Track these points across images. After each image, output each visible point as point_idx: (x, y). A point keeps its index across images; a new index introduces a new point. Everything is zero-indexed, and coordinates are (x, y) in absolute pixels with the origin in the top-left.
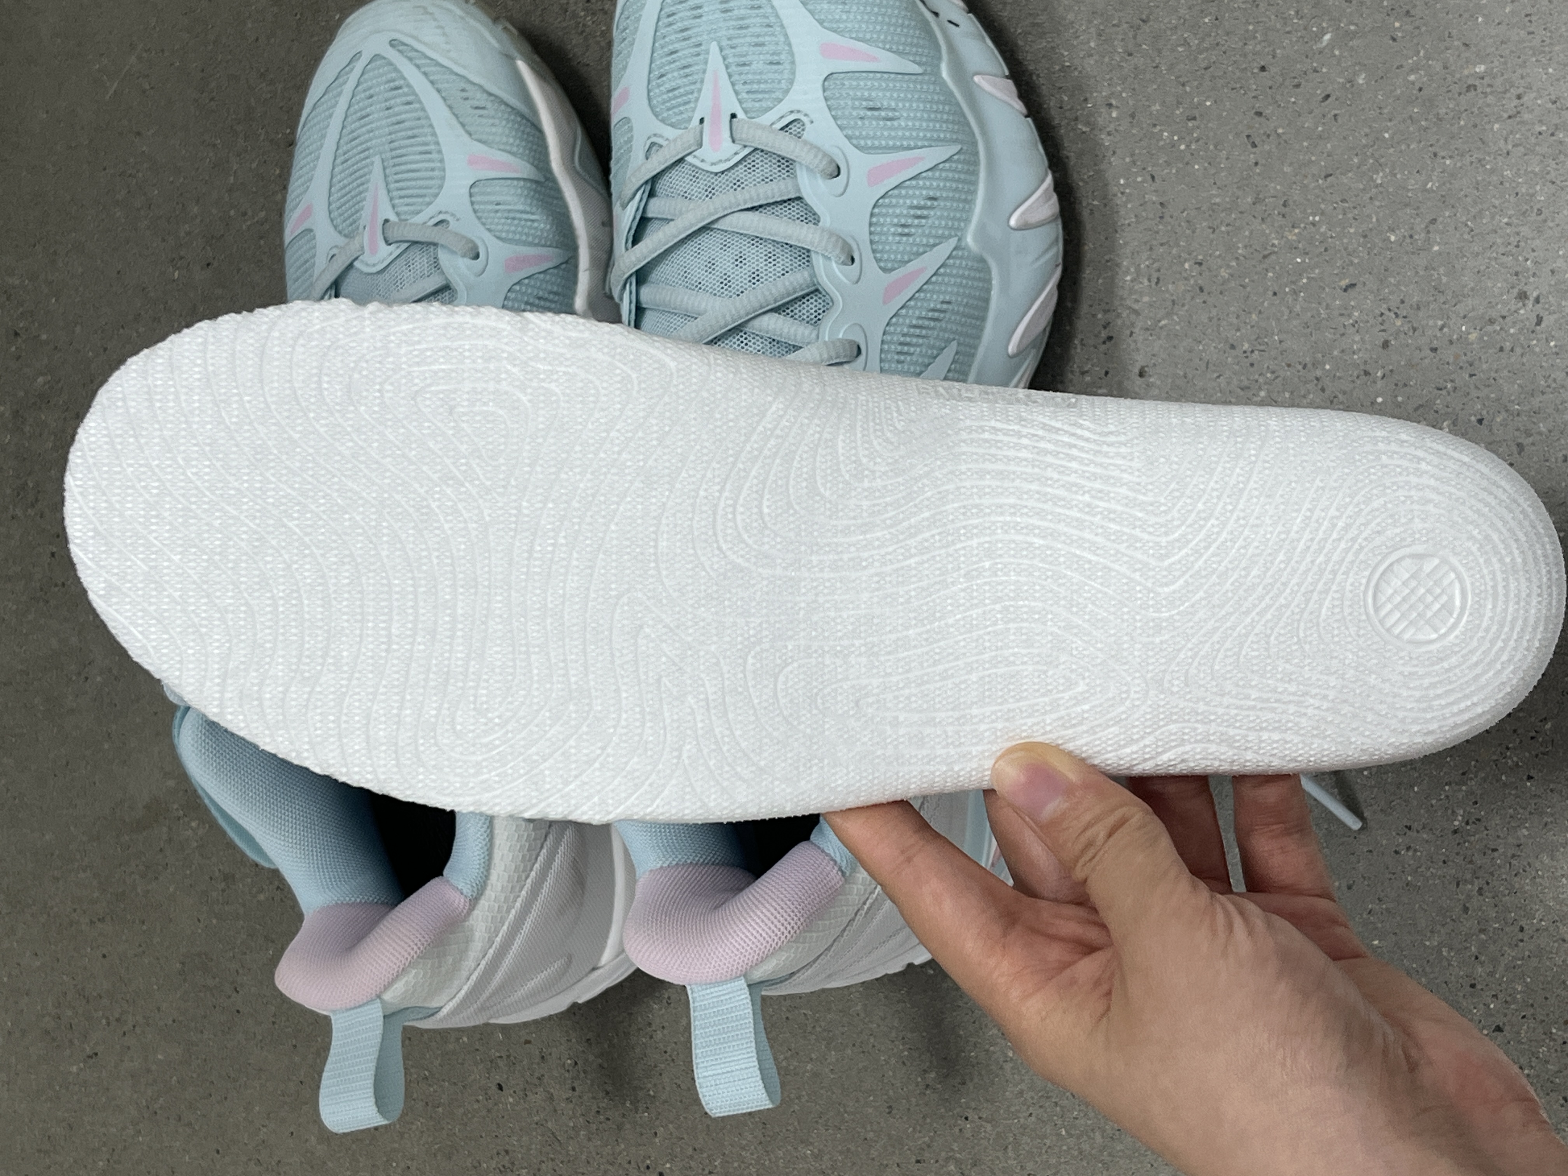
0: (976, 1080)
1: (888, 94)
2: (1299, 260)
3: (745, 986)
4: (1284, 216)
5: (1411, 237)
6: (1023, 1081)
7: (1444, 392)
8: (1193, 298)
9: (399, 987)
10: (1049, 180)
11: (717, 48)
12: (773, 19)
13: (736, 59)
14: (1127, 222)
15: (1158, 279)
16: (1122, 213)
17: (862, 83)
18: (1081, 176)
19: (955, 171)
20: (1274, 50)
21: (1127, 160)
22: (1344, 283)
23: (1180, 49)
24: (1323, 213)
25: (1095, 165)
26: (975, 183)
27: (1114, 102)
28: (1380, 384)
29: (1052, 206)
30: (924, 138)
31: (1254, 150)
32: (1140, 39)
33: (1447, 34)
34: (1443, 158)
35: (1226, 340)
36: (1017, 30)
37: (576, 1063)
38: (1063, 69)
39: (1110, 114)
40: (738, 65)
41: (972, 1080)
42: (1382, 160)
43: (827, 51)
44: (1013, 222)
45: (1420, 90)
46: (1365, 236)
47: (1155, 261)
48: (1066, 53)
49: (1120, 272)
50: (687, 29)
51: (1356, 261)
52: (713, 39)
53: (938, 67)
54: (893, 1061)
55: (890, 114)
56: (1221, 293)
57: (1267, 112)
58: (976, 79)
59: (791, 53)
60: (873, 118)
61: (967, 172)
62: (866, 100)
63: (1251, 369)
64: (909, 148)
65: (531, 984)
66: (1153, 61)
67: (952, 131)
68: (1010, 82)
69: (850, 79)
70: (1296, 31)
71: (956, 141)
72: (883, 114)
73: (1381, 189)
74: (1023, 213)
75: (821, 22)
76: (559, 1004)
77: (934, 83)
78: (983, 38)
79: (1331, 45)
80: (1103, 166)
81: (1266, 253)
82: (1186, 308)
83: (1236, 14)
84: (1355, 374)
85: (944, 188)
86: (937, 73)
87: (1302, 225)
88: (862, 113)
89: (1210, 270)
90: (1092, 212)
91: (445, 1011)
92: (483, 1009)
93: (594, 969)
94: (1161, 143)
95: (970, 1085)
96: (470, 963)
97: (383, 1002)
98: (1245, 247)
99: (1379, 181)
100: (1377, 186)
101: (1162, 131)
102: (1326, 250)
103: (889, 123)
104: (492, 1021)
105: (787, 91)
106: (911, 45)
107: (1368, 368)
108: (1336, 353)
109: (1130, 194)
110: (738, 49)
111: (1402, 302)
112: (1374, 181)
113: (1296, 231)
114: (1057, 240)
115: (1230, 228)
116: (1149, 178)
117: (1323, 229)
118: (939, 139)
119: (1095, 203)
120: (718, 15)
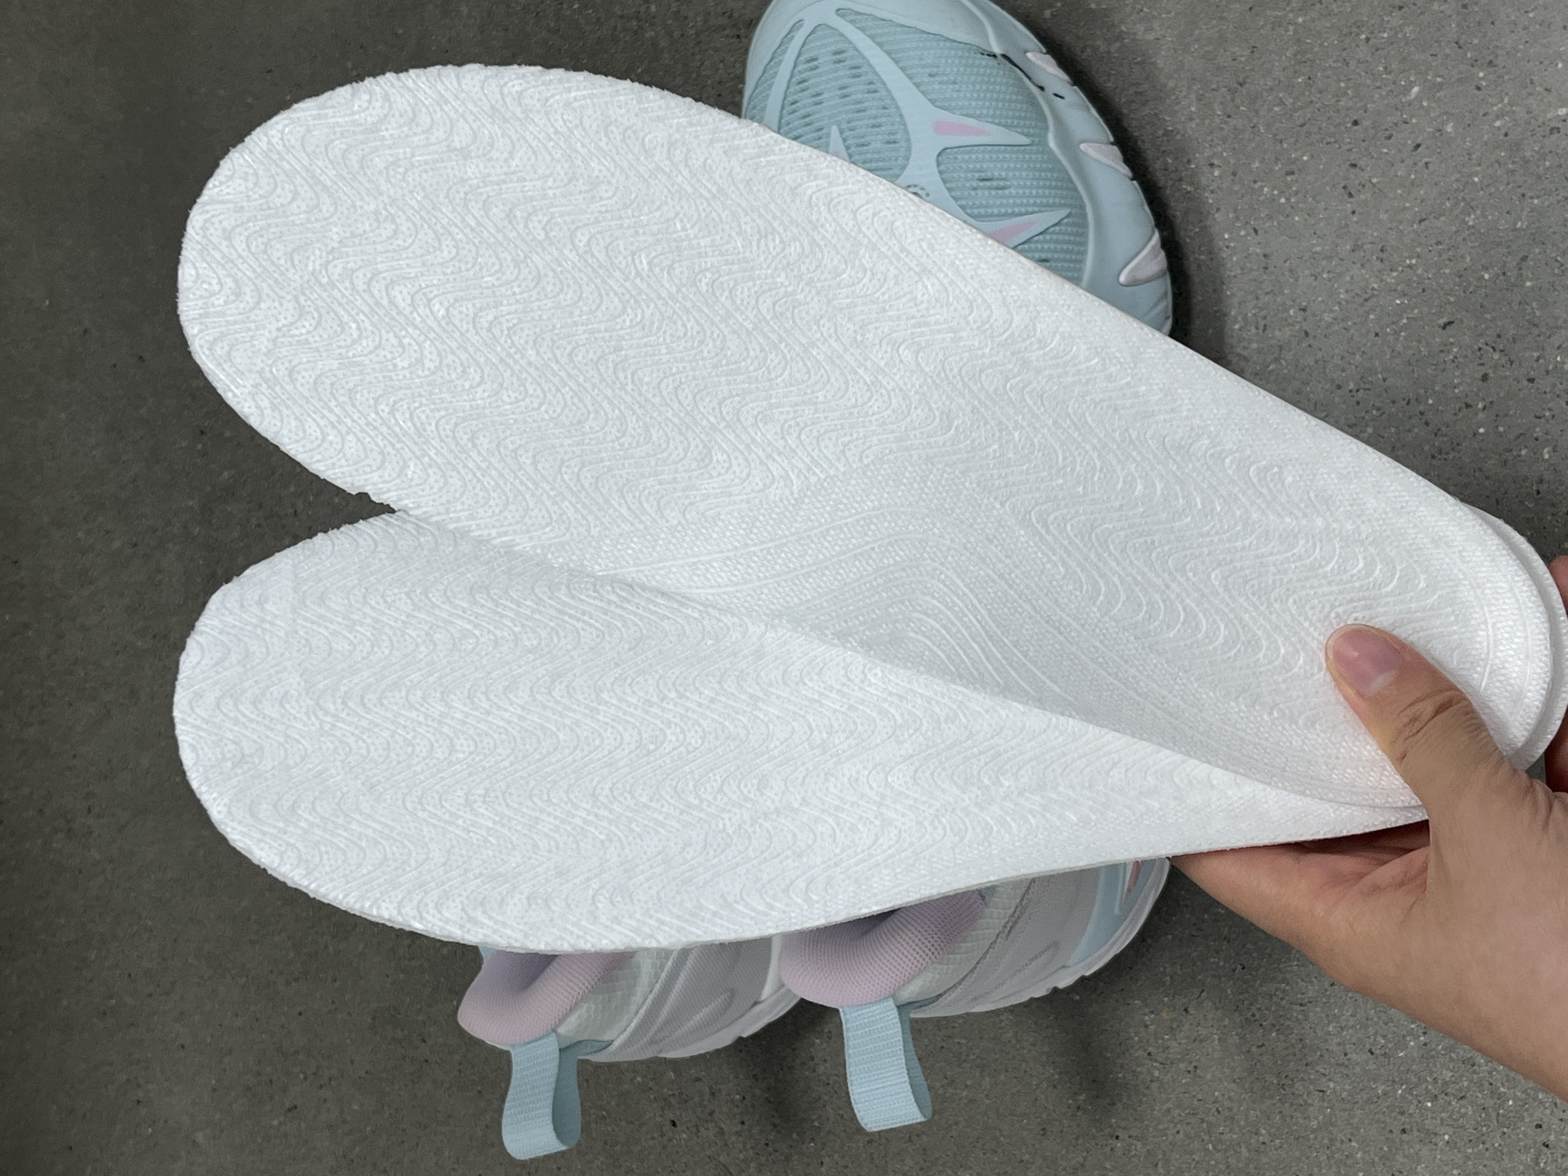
0: (1125, 1100)
1: (999, 165)
2: (1398, 302)
3: (893, 1006)
4: (1382, 260)
5: (1504, 274)
6: (1168, 1100)
7: (1543, 420)
8: (1299, 343)
9: (573, 1021)
10: (1156, 236)
11: (837, 132)
12: (888, 101)
13: (855, 141)
14: (1233, 274)
15: (1265, 326)
16: (1229, 266)
17: (974, 156)
18: (1188, 235)
19: (1066, 233)
20: (1365, 106)
21: (1231, 216)
22: (1442, 321)
23: (1276, 109)
24: (1418, 257)
25: (1201, 221)
26: (1084, 244)
27: (1216, 162)
28: (1481, 416)
29: (1158, 263)
30: (1035, 204)
31: (1350, 200)
32: (1238, 101)
33: (1528, 80)
34: (1531, 198)
35: (1333, 381)
36: (1121, 100)
37: (744, 1098)
38: (1166, 133)
39: (1212, 173)
40: (858, 146)
41: (1120, 1101)
42: (1473, 204)
43: (940, 128)
44: (1122, 279)
45: (1506, 135)
46: (1460, 276)
47: (1261, 309)
48: (1168, 119)
49: (1229, 322)
50: (808, 116)
51: (1452, 299)
52: (834, 124)
53: (1045, 137)
54: (1045, 1085)
55: (1001, 183)
56: (1325, 336)
57: (1361, 163)
58: (1083, 146)
59: (906, 132)
60: (983, 188)
61: (1077, 234)
62: (978, 171)
63: (1357, 407)
64: (1020, 214)
65: (697, 1018)
66: (1250, 122)
67: (1062, 197)
68: (1115, 149)
69: (962, 153)
70: (1385, 85)
71: (1065, 205)
72: (995, 183)
73: (1472, 230)
74: (1132, 271)
75: (933, 102)
76: (724, 1038)
77: (1042, 153)
78: (1088, 108)
79: (1419, 99)
80: (1208, 223)
81: (1367, 296)
82: (1293, 352)
83: (1326, 74)
84: (1457, 407)
85: (1055, 251)
86: (1044, 142)
87: (1400, 269)
88: (975, 184)
89: (1314, 315)
90: (1199, 266)
91: (617, 1043)
92: (652, 1042)
93: (756, 1003)
94: (1262, 198)
95: (1119, 1106)
96: (638, 998)
97: (558, 1035)
98: (1347, 291)
99: (1471, 223)
100: (1469, 228)
101: (1262, 187)
102: (1424, 290)
103: (1000, 192)
104: (662, 1055)
105: (904, 168)
106: (1019, 118)
107: (1469, 401)
108: (1437, 388)
109: (1234, 247)
110: (858, 131)
111: (1499, 336)
112: (1466, 223)
113: (1395, 274)
114: (1166, 293)
115: (1331, 275)
116: (1252, 231)
117: (1419, 271)
118: (1047, 205)
119: (1202, 257)
120: (837, 101)
